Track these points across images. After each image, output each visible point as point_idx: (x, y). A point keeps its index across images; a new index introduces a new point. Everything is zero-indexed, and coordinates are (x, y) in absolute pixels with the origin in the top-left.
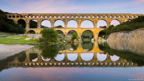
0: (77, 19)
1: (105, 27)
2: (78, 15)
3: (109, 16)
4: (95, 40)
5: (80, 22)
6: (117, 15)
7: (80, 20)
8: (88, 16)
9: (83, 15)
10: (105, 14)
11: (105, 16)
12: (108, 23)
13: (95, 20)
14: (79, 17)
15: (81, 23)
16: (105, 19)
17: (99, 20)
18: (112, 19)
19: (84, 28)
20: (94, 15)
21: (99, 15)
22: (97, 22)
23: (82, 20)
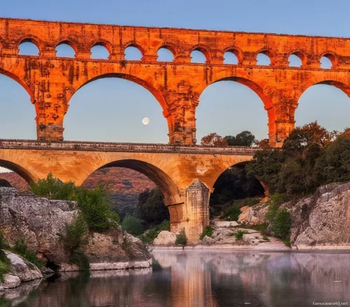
0: (31, 63)
1: (244, 140)
2: (41, 32)
3: (286, 56)
4: (182, 241)
5: (55, 91)
6: (340, 52)
7: (57, 78)
8: (122, 47)
9: (79, 38)
10: (251, 37)
11: (253, 49)
12: (282, 106)
13: (182, 83)
14: (48, 46)
15: (64, 99)
16: (257, 77)
17: (208, 78)
18: (303, 80)
19: (95, 147)
20: (172, 40)
21: (210, 45)
22: (192, 97)
23: (75, 75)
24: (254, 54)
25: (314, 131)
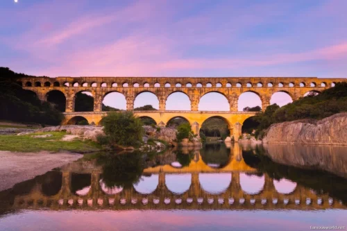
0: (189, 89)
1: (257, 109)
2: (193, 81)
3: (267, 84)
4: (233, 140)
5: (196, 97)
6: (285, 81)
7: (197, 93)
8: (216, 83)
9: (203, 81)
10: (255, 79)
11: (256, 82)
12: (265, 99)
13: (234, 93)
14: (195, 84)
15: (198, 99)
16: (257, 91)
17: (242, 91)
18: (273, 90)
19: (206, 112)
20: (231, 81)
21: (242, 81)
22: (236, 97)
23: (201, 91)
24: (256, 84)
25: (275, 106)
